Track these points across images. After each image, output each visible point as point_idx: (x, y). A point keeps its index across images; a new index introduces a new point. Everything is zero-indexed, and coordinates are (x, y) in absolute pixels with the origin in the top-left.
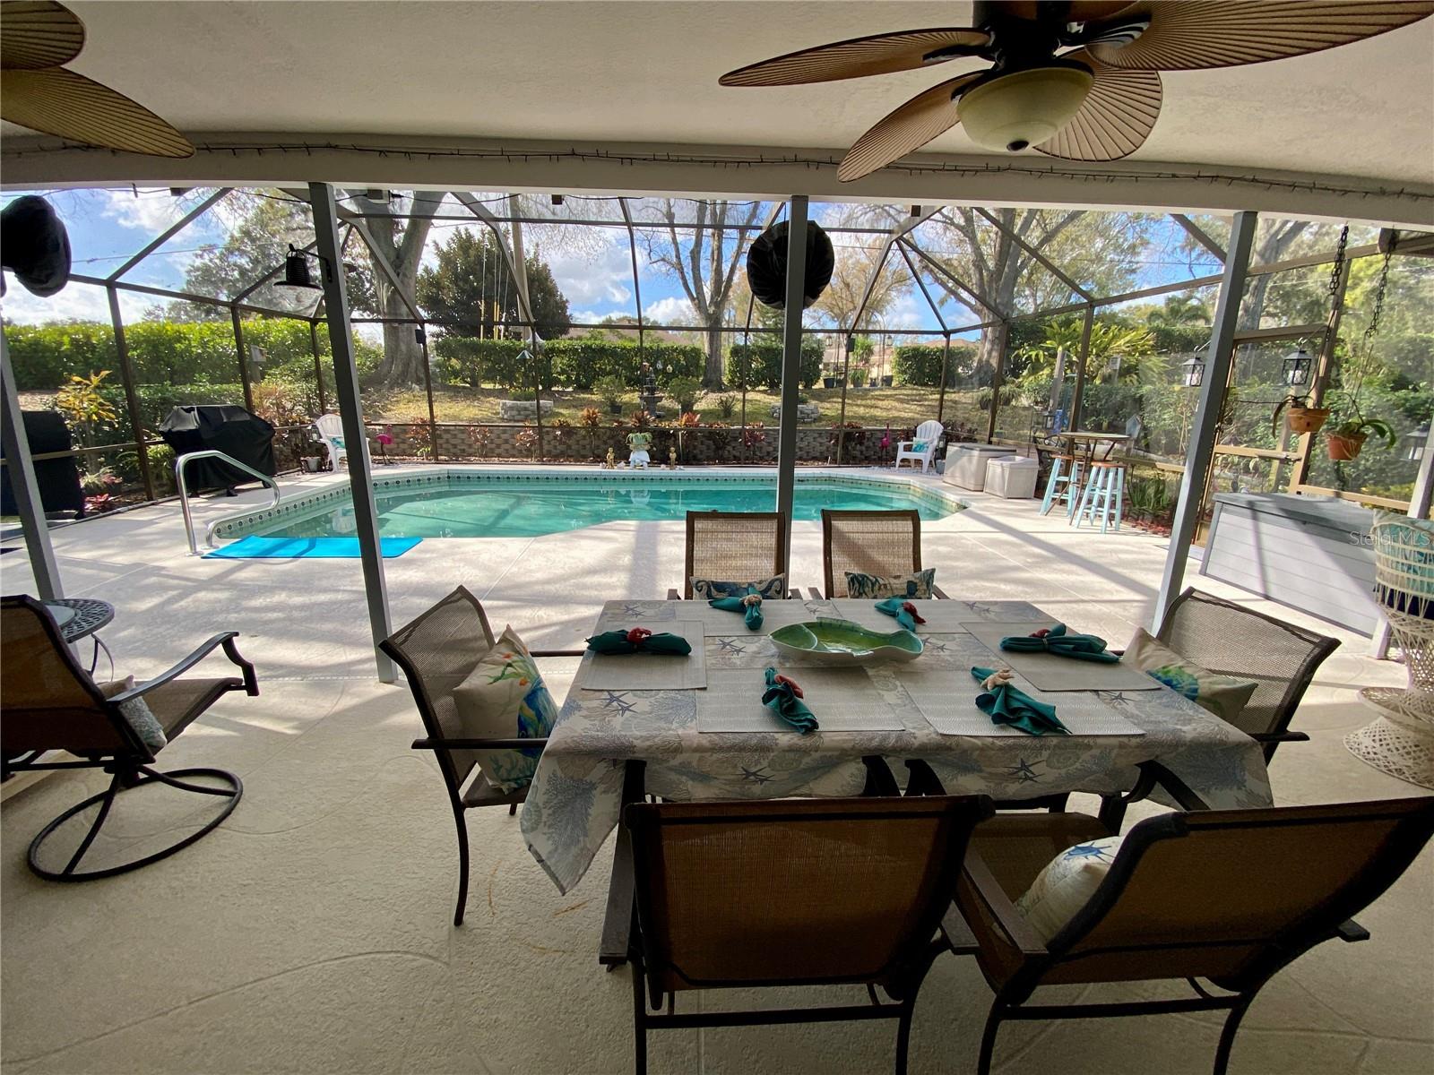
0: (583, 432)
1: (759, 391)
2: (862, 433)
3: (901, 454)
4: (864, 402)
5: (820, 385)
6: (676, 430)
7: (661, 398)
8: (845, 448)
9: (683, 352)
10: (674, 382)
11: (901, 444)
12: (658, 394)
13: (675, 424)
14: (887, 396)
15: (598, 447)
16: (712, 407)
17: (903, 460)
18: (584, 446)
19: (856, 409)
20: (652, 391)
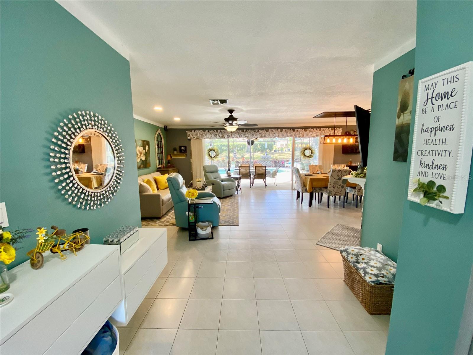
0: (222, 162)
1: (259, 153)
2: (279, 161)
3: (286, 165)
4: (282, 155)
5: (273, 151)
6: (240, 161)
7: (237, 155)
8: (275, 164)
9: (242, 145)
10: (240, 151)
11: (286, 163)
12: (236, 154)
13: (240, 160)
14: (288, 153)
15: (224, 165)
16: (248, 157)
17: (286, 166)
18: (222, 165)
19: (280, 156)
20: (235, 153)
